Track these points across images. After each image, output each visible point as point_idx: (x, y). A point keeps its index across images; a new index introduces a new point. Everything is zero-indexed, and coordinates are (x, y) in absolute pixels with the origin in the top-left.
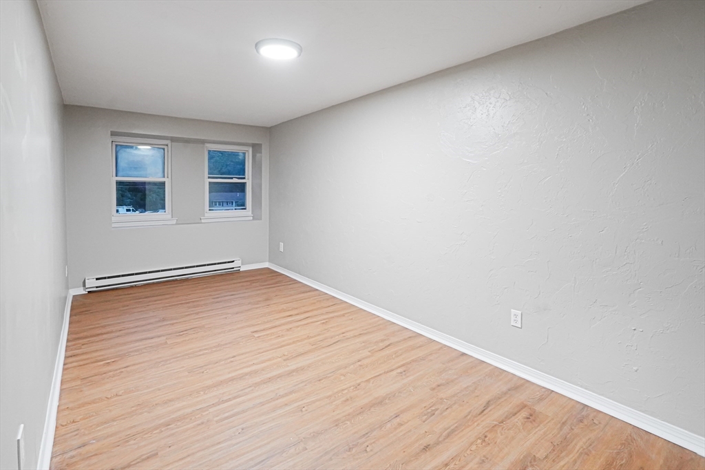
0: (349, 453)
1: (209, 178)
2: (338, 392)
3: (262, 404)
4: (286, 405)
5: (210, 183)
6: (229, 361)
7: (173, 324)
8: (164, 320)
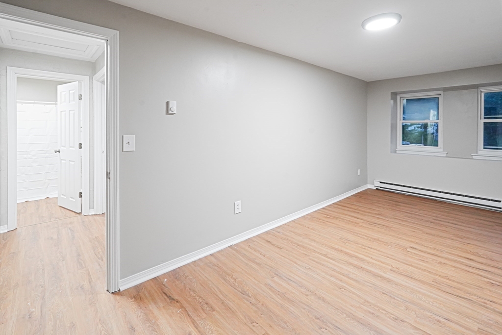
0: (314, 318)
1: (485, 118)
2: (377, 307)
3: (334, 270)
4: (341, 280)
5: (484, 123)
6: (364, 247)
7: (379, 218)
8: (381, 215)
